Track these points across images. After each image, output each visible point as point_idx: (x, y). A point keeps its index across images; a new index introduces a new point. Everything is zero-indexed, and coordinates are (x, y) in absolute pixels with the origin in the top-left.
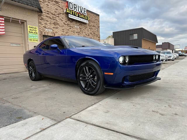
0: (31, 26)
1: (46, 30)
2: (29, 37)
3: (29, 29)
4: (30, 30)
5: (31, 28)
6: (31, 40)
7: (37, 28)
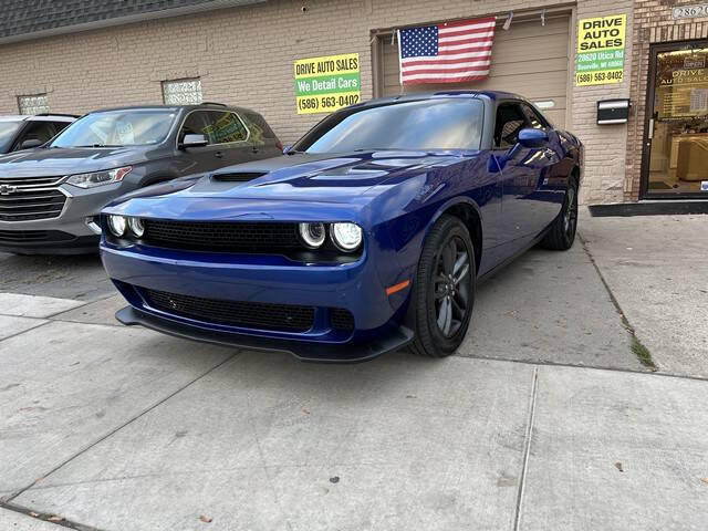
0: (592, 21)
1: (677, 12)
2: (580, 67)
3: (582, 33)
4: (588, 36)
5: (591, 31)
6: (587, 78)
7: (624, 17)
